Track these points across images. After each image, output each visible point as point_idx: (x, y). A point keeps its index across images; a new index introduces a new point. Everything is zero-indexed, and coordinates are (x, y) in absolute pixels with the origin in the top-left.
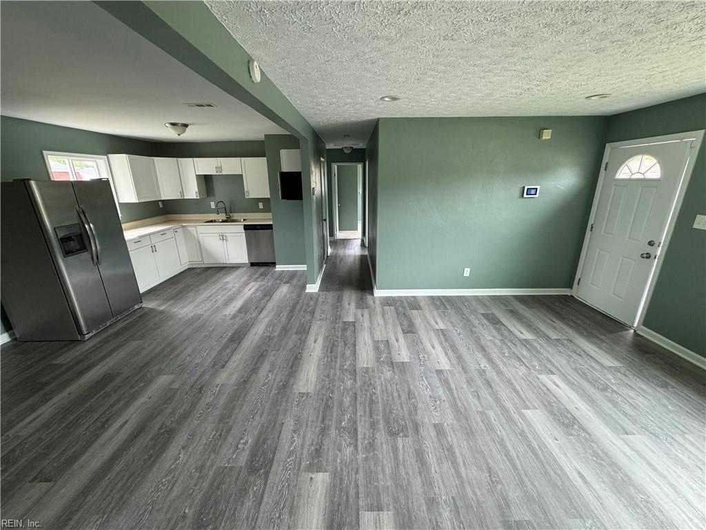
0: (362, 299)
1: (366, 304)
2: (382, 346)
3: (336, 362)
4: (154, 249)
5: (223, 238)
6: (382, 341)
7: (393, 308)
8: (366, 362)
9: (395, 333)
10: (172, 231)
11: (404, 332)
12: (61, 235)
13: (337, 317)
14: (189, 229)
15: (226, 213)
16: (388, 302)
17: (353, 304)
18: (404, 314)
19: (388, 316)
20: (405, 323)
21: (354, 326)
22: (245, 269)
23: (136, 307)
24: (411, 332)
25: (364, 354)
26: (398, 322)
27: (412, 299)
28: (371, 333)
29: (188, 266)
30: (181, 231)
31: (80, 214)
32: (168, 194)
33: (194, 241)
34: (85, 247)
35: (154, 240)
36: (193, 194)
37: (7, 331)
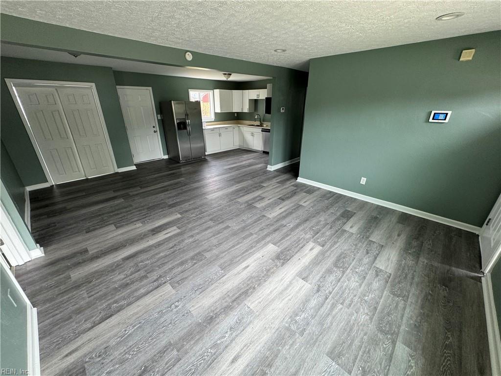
0: (287, 180)
2: (258, 198)
4: (220, 135)
5: (252, 135)
6: (262, 197)
7: (295, 188)
10: (232, 128)
11: (279, 198)
12: (178, 121)
14: (241, 128)
15: (260, 121)
16: (298, 185)
17: (279, 180)
20: (288, 196)
21: (262, 188)
23: (203, 157)
28: (263, 193)
29: (238, 148)
30: (237, 129)
31: (186, 115)
32: (236, 109)
33: (242, 135)
34: (185, 128)
35: (221, 131)
36: (246, 110)
37: (168, 155)
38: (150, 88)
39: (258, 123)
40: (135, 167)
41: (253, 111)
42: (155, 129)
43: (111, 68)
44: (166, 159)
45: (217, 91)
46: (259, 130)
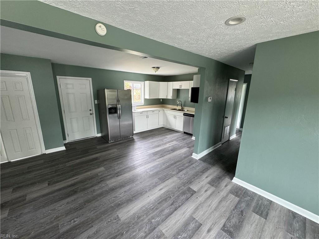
0: (220, 178)
1: (219, 183)
2: (192, 226)
3: (154, 212)
4: (147, 117)
5: (175, 117)
6: (197, 221)
7: (237, 199)
8: (166, 229)
9: (214, 224)
10: (158, 111)
11: (224, 228)
12: (110, 107)
13: (190, 182)
14: (165, 111)
15: (181, 106)
16: (239, 192)
17: (209, 179)
18: (242, 212)
19: (225, 204)
20: (234, 221)
21: (192, 195)
22: (181, 133)
24: (231, 234)
25: (173, 222)
26: (228, 215)
27: (266, 203)
28: (197, 209)
29: (162, 126)
30: (161, 112)
31: (117, 101)
32: (162, 96)
33: (165, 116)
34: (116, 112)
35: (149, 113)
36: (170, 97)
37: (101, 133)
38: (90, 79)
39: (179, 108)
40: (64, 147)
41: (175, 98)
42: (91, 112)
43: (50, 60)
44: (99, 137)
45: (147, 82)
46: (181, 114)
